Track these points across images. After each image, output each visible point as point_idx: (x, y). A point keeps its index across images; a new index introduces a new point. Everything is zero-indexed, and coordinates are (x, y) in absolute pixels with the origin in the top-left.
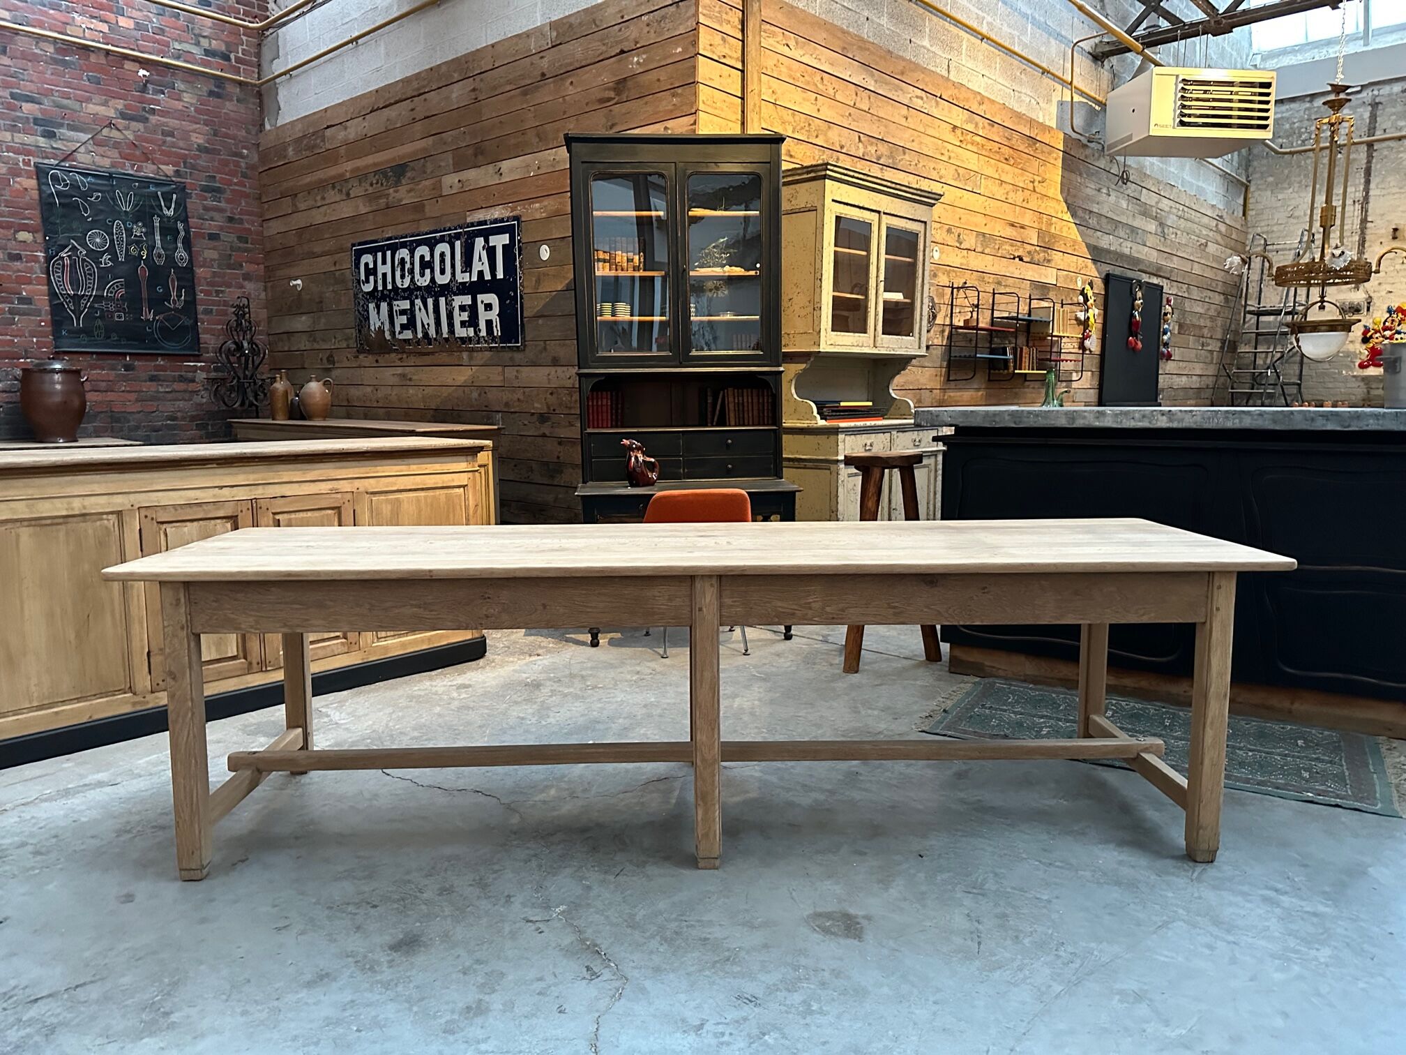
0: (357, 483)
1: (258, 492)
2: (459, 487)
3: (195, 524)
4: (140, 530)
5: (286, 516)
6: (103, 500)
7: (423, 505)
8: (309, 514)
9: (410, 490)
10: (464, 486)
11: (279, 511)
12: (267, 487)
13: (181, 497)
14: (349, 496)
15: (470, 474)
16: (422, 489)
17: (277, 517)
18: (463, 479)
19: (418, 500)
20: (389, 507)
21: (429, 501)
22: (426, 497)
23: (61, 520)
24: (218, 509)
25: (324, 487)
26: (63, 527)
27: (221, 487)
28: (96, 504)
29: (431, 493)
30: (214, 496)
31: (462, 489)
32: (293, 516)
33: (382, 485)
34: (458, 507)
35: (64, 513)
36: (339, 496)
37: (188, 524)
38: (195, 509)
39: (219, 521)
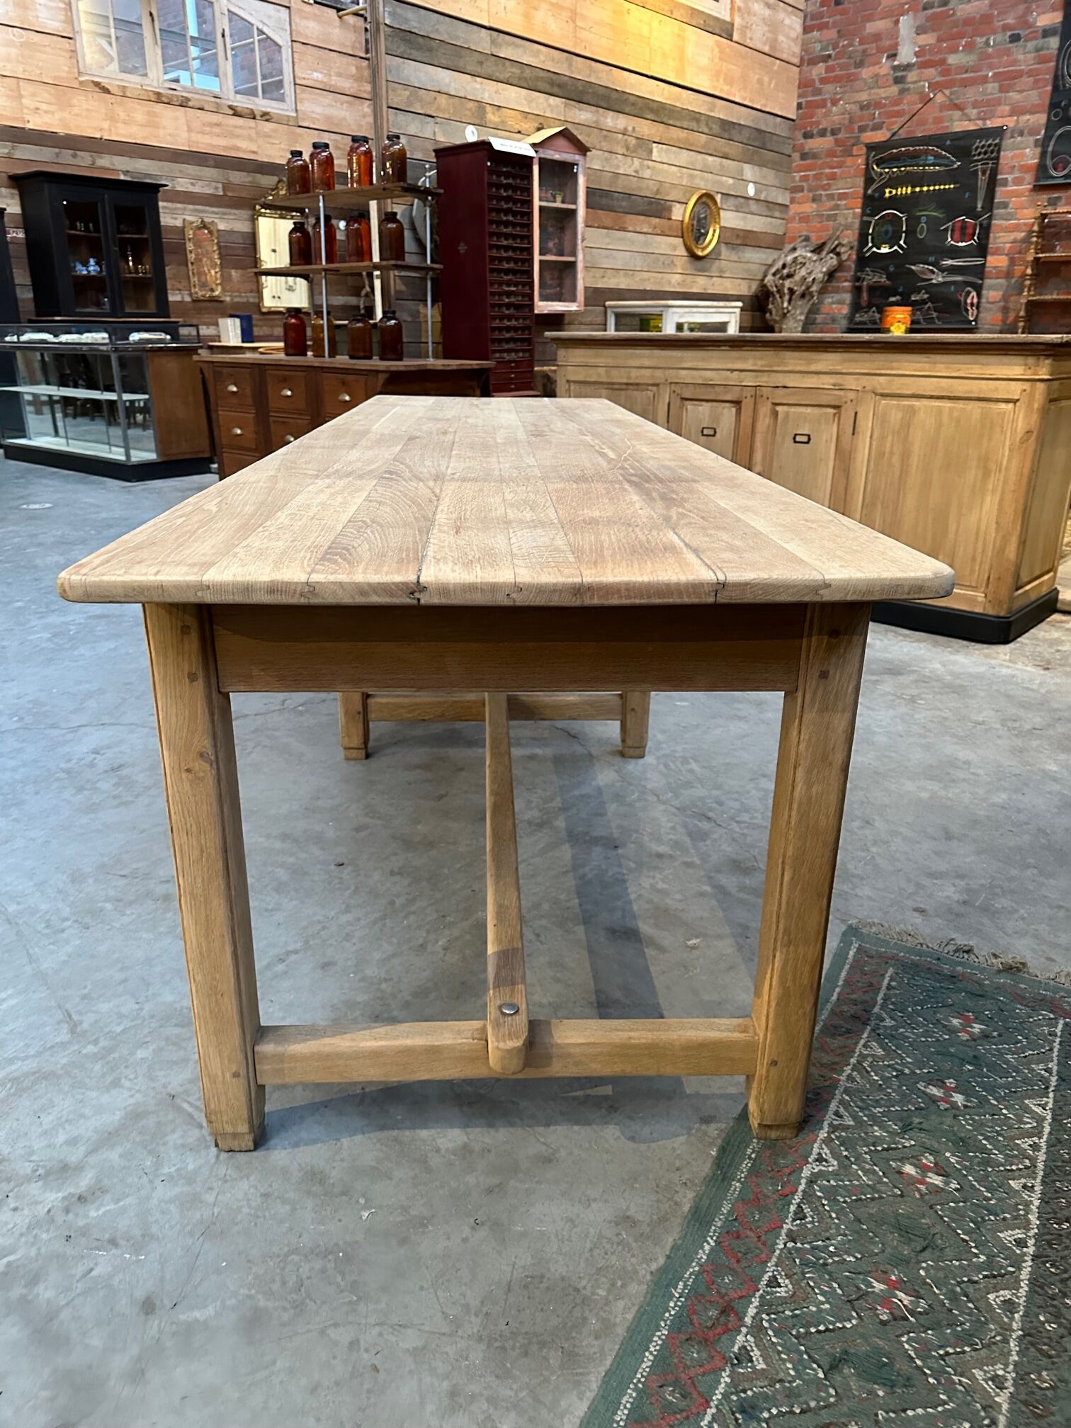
0: (865, 381)
1: (763, 380)
2: (1007, 401)
3: (710, 404)
4: (669, 404)
5: (785, 408)
6: (647, 372)
7: (945, 419)
8: (809, 410)
9: (931, 397)
10: (1015, 402)
11: (777, 401)
12: (773, 374)
13: (701, 377)
14: (851, 395)
15: (1027, 386)
16: (949, 398)
17: (779, 408)
18: (1015, 390)
19: (940, 411)
20: (900, 415)
21: (956, 414)
22: (951, 409)
23: (624, 387)
24: (727, 392)
25: (827, 381)
26: (623, 392)
27: (732, 371)
28: (645, 376)
29: (960, 405)
30: (726, 379)
31: (1011, 406)
32: (793, 409)
33: (897, 386)
34: (998, 429)
35: (625, 381)
36: (842, 393)
37: (704, 403)
38: (710, 389)
39: (727, 405)
